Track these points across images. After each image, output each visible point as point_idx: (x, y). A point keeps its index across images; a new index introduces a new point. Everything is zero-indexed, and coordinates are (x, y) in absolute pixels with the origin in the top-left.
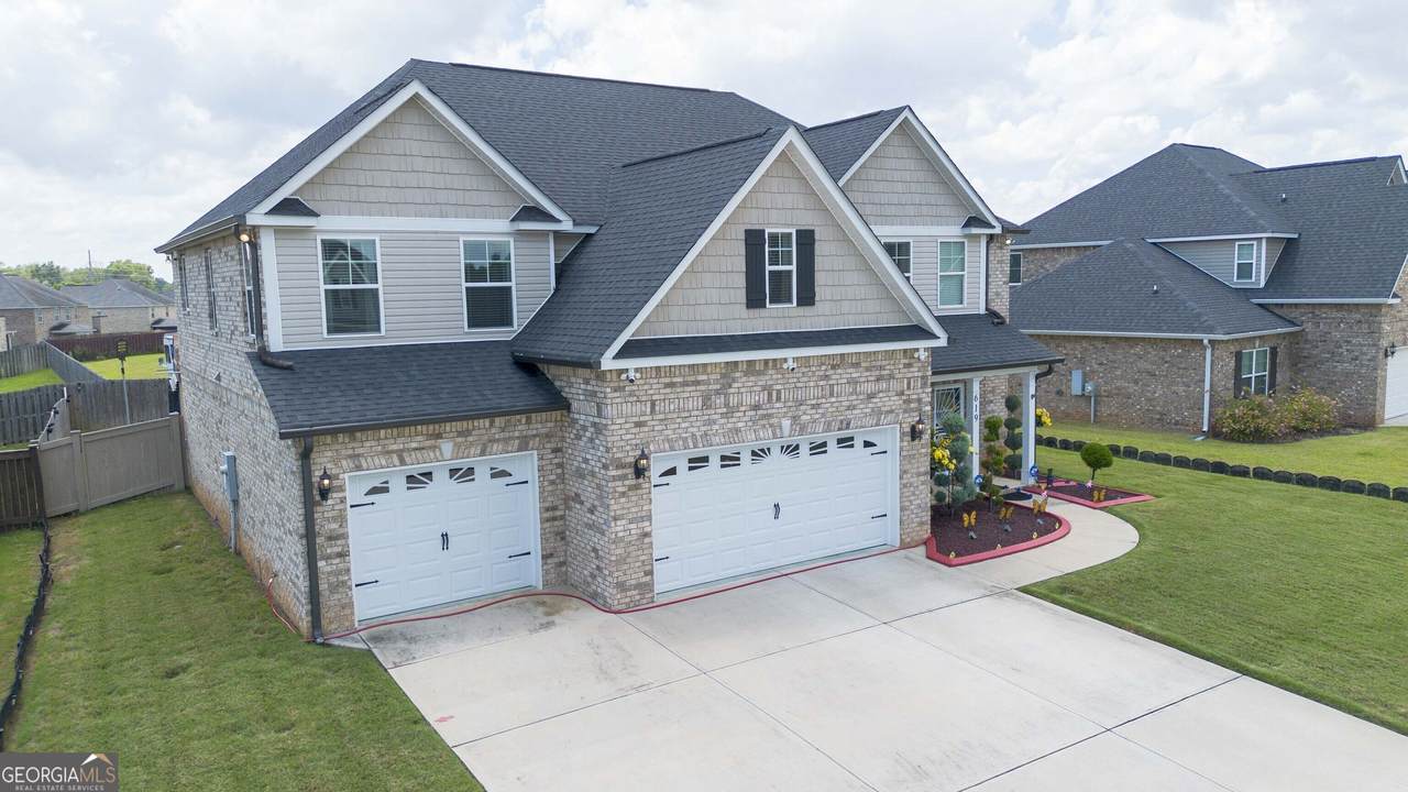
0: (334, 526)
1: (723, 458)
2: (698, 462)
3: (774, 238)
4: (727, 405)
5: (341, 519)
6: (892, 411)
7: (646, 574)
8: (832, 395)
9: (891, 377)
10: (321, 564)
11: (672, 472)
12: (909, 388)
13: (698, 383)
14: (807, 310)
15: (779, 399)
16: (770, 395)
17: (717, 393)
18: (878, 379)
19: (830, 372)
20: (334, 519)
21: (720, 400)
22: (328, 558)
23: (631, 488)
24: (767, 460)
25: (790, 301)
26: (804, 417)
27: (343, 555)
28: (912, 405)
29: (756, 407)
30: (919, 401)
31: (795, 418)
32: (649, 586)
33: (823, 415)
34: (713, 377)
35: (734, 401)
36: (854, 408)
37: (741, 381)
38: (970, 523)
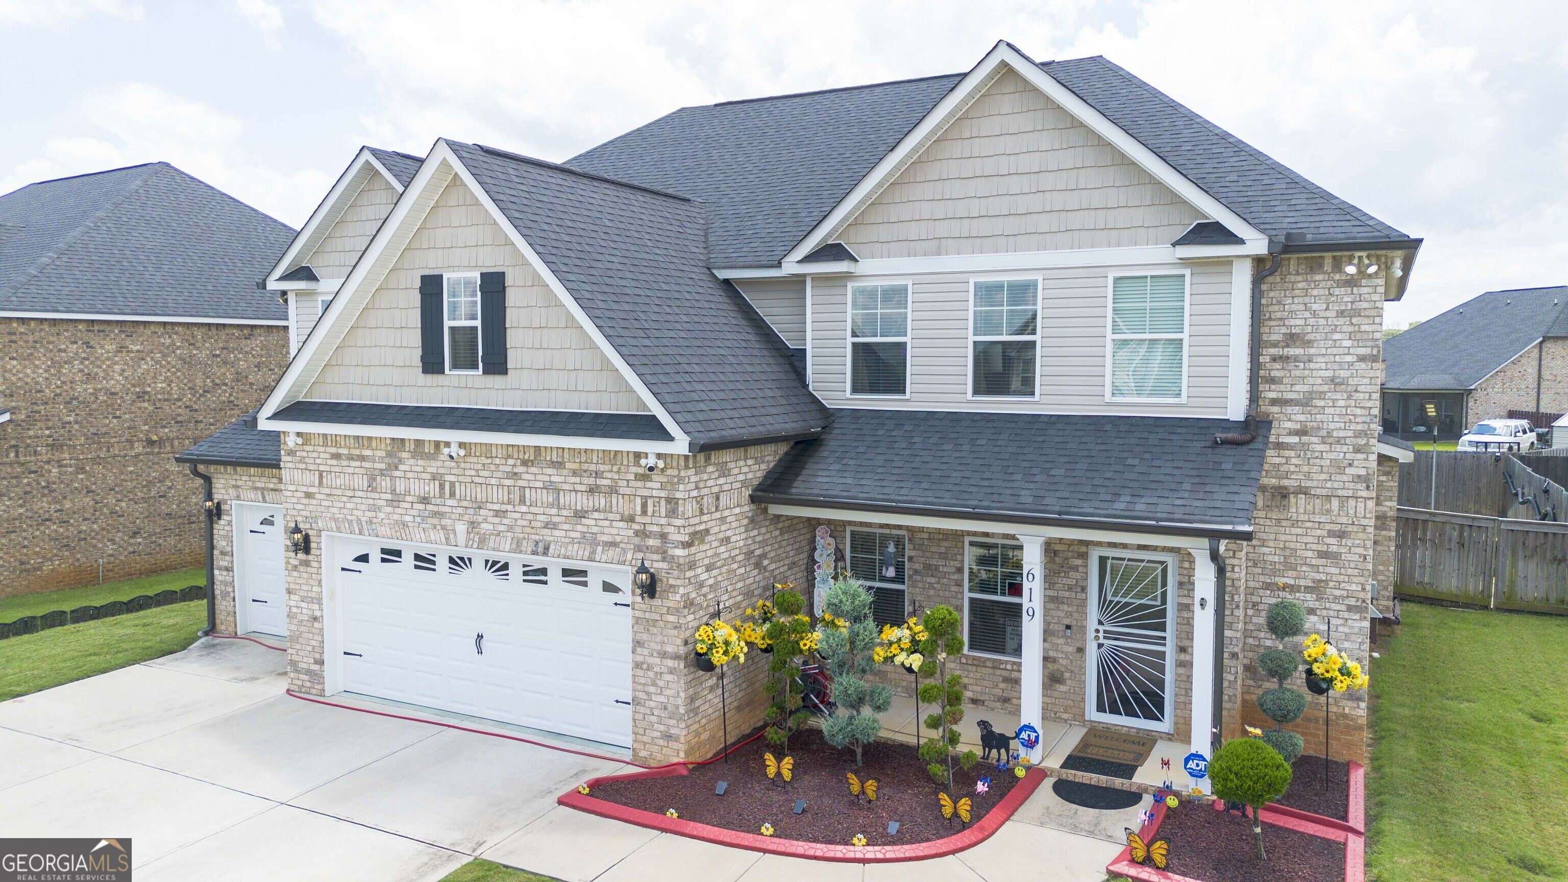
0: (225, 543)
1: (418, 557)
2: (391, 555)
3: (454, 286)
4: (393, 492)
6: (614, 544)
7: (316, 663)
8: (522, 501)
9: (613, 490)
10: (216, 572)
11: (364, 558)
12: (644, 512)
13: (362, 458)
14: (496, 381)
16: (442, 487)
17: (382, 473)
18: (592, 490)
19: (520, 469)
20: (224, 539)
21: (385, 483)
23: (302, 564)
24: (467, 573)
25: (476, 367)
26: (484, 526)
28: (651, 542)
29: (425, 500)
31: (473, 524)
32: (317, 677)
33: (510, 528)
34: (379, 453)
35: (400, 487)
36: (555, 527)
37: (409, 464)
38: (779, 774)
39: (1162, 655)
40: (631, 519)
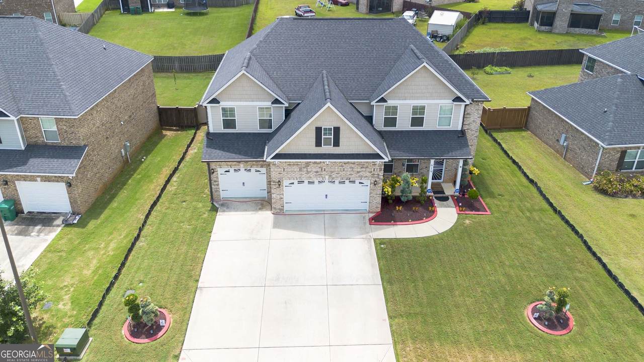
0: (216, 179)
1: (309, 182)
2: (301, 182)
3: (325, 129)
4: (307, 171)
5: (217, 178)
6: (367, 177)
7: (282, 207)
8: (344, 171)
9: (367, 167)
10: (213, 186)
11: (293, 183)
12: (374, 170)
13: (298, 165)
14: (336, 148)
15: (325, 170)
16: (322, 169)
17: (304, 167)
18: (362, 168)
19: (343, 165)
20: (215, 178)
21: (305, 169)
22: (214, 185)
23: (277, 187)
24: (323, 184)
25: (331, 145)
26: (333, 176)
27: (218, 185)
28: (375, 176)
29: (317, 172)
30: (378, 175)
31: (330, 176)
32: (283, 210)
33: (340, 176)
35: (309, 170)
36: (352, 175)
37: (312, 165)
38: (399, 209)
39: (442, 169)
40: (371, 172)
